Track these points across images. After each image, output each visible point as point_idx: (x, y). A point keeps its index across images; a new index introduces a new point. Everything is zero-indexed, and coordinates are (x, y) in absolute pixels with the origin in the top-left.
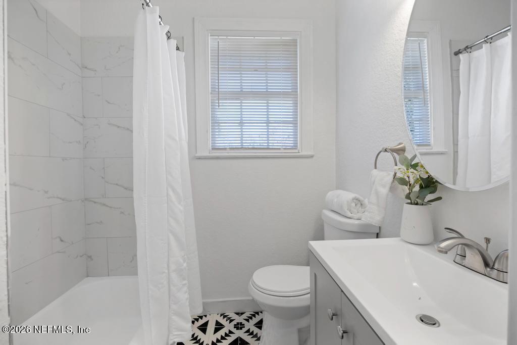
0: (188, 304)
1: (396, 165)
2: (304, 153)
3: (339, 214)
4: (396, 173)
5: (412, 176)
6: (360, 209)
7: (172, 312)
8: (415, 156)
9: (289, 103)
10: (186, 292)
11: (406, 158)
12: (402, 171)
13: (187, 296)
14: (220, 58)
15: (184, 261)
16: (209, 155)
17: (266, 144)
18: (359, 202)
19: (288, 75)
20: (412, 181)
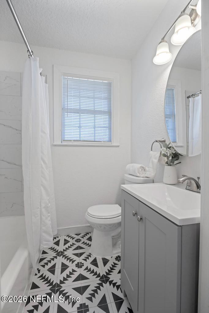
0: (51, 226)
1: (161, 148)
2: (114, 144)
3: (133, 175)
4: (161, 152)
5: (169, 152)
6: (144, 172)
7: (43, 231)
8: (170, 144)
9: (107, 117)
10: (49, 221)
11: (166, 144)
12: (164, 150)
13: (50, 222)
14: (68, 89)
15: (49, 203)
16: (61, 143)
17: (94, 139)
18: (143, 169)
19: (105, 101)
20: (168, 155)
